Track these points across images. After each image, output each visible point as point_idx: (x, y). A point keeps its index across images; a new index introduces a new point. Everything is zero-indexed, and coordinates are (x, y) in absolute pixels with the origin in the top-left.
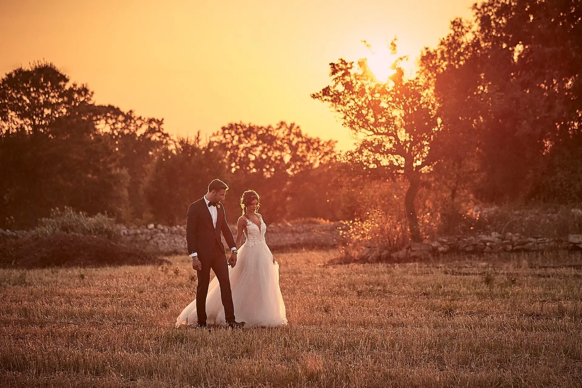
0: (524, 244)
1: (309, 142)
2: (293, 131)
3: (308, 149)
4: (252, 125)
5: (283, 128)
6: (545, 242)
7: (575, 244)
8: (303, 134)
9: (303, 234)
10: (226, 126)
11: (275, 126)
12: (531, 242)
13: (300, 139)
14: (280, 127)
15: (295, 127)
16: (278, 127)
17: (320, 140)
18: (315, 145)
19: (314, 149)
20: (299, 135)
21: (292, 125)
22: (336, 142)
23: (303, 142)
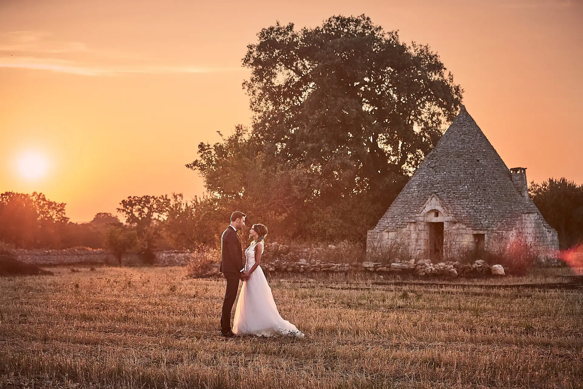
0: (329, 267)
1: (50, 204)
2: (41, 197)
3: (49, 208)
4: (18, 193)
5: (36, 196)
6: (344, 266)
7: (365, 268)
8: (47, 199)
9: (84, 256)
10: (4, 193)
11: (31, 194)
12: (334, 266)
13: (45, 202)
14: (34, 195)
15: (42, 195)
16: (33, 195)
17: (56, 203)
18: (53, 205)
19: (52, 208)
20: (44, 199)
21: (41, 194)
22: (66, 204)
23: (46, 204)
